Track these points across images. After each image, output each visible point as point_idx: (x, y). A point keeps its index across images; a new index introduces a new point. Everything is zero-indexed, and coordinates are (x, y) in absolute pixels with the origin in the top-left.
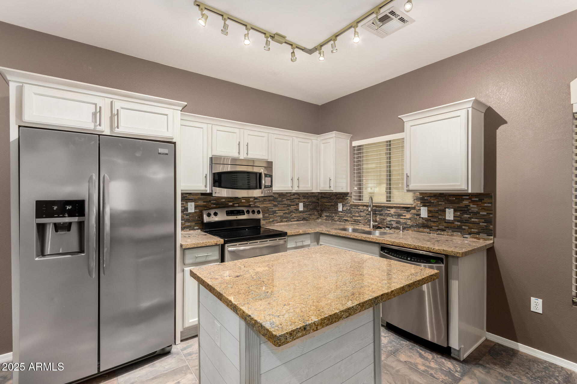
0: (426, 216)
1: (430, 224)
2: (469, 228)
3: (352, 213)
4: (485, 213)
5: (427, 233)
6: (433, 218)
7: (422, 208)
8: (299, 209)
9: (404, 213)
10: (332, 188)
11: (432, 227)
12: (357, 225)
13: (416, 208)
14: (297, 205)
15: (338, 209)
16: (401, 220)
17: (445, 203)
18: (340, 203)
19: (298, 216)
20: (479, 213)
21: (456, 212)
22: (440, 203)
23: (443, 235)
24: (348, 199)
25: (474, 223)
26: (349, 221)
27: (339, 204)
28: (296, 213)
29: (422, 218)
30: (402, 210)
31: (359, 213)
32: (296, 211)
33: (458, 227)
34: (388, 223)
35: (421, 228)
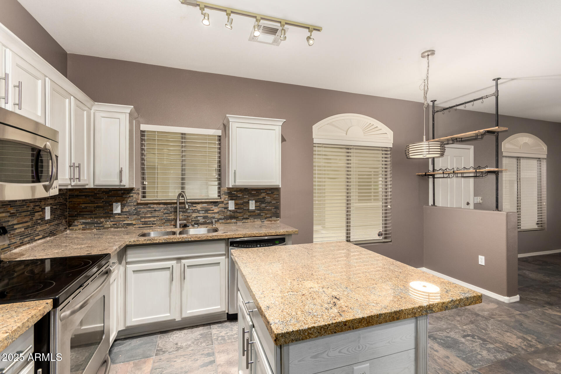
0: (234, 209)
1: (237, 215)
2: (265, 214)
3: (140, 214)
4: (275, 202)
5: (234, 223)
6: (239, 210)
7: (230, 202)
8: (45, 218)
9: (212, 208)
10: (123, 183)
11: (238, 218)
12: (149, 228)
13: (224, 202)
14: (43, 210)
15: (112, 211)
16: (209, 215)
17: (249, 196)
18: (117, 202)
19: (44, 230)
20: (271, 202)
21: (256, 203)
22: (245, 196)
23: (247, 222)
24: (133, 196)
25: (268, 210)
26: (135, 225)
27: (114, 204)
28: (42, 225)
29: (230, 210)
30: (210, 205)
31: (151, 212)
32: (42, 221)
33: (258, 214)
34: (194, 219)
35: (229, 219)
